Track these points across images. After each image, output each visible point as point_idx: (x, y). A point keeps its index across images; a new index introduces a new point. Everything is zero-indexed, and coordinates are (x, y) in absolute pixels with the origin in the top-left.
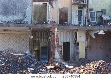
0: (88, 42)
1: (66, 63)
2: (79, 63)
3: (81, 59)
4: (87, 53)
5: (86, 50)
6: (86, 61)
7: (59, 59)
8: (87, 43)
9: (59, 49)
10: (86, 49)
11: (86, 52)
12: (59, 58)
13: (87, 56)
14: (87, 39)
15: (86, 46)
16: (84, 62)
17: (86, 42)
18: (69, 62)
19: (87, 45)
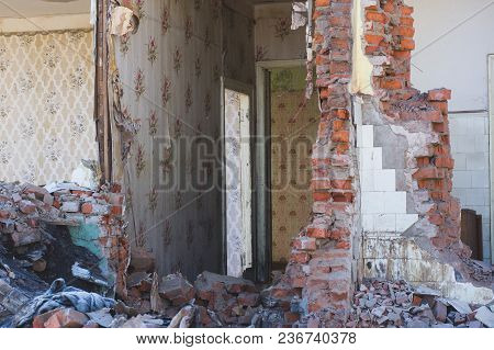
1: (488, 292)
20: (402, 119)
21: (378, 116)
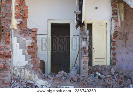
0: (116, 21)
1: (46, 82)
2: (86, 81)
3: (97, 66)
4: (115, 51)
5: (113, 43)
6: (110, 73)
7: (24, 69)
8: (114, 25)
9: (24, 39)
10: (113, 40)
11: (112, 49)
12: (26, 67)
13: (114, 59)
14: (115, 14)
15: (113, 33)
16: (102, 76)
17: (113, 21)
18: (55, 79)
19: (113, 29)
20: (25, 36)
21: (18, 35)
